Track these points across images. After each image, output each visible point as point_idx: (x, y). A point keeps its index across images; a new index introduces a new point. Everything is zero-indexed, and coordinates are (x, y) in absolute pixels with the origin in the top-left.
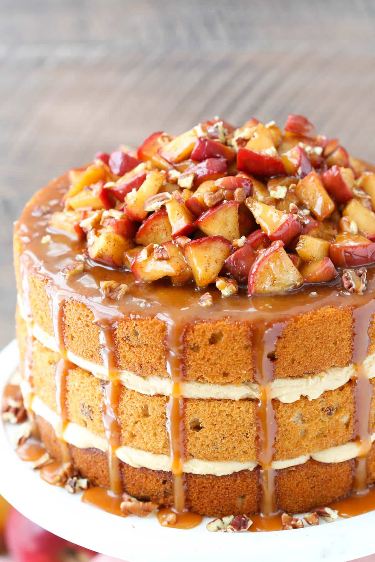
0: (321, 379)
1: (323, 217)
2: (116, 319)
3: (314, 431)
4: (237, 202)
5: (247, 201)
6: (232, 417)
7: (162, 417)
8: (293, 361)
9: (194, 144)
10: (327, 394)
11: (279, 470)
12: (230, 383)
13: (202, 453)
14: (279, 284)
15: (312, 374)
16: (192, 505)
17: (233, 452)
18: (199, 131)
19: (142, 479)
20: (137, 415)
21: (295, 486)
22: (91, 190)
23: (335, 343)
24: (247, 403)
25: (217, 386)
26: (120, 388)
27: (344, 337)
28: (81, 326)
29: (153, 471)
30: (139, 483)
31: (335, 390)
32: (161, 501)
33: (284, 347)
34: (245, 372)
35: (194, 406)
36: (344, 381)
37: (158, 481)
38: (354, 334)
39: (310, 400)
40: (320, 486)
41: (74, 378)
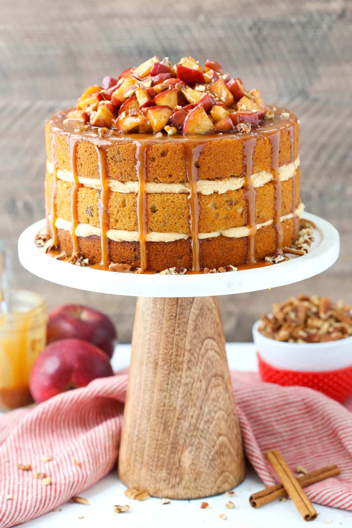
0: (225, 183)
1: (227, 102)
2: (108, 146)
3: (223, 214)
4: (176, 90)
5: (182, 89)
6: (174, 202)
7: (134, 205)
8: (209, 168)
9: (152, 67)
10: (229, 192)
11: (203, 239)
12: (173, 182)
13: (157, 227)
14: (200, 128)
15: (220, 179)
16: (151, 264)
17: (175, 226)
18: (155, 60)
19: (122, 249)
20: (119, 206)
21: (211, 250)
22: (92, 96)
23: (233, 160)
24: (182, 195)
25: (166, 184)
26: (109, 192)
27: (238, 157)
28: (87, 155)
29: (128, 242)
30: (120, 253)
31: (234, 191)
32: (133, 264)
33: (204, 159)
34: (181, 174)
35: (153, 197)
36: (239, 186)
37: (131, 249)
38: (244, 157)
39: (219, 193)
40: (227, 253)
41: (82, 193)
